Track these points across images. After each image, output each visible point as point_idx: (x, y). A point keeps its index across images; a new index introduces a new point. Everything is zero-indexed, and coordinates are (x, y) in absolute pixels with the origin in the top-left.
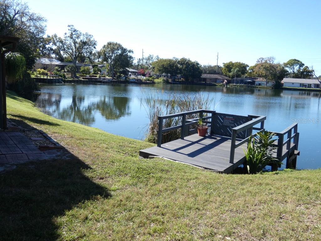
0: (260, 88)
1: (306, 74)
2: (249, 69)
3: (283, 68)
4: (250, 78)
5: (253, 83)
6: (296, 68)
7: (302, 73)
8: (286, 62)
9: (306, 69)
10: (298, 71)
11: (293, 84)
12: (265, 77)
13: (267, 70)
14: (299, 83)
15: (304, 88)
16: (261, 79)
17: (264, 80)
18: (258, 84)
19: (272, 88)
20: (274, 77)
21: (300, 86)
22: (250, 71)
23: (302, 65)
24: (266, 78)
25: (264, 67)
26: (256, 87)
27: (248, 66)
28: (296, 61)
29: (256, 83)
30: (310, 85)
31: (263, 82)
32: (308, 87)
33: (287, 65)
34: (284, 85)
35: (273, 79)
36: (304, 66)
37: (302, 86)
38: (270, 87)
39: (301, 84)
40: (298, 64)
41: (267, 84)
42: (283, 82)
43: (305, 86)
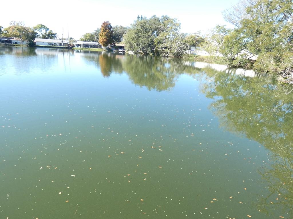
0: (17, 46)
1: (51, 36)
2: (4, 30)
3: (34, 31)
4: (6, 38)
5: (10, 42)
6: (44, 31)
7: (49, 35)
8: (35, 26)
9: (51, 32)
10: (46, 33)
11: (43, 43)
12: (19, 37)
13: (21, 31)
14: (47, 42)
15: (52, 46)
16: (17, 38)
17: (19, 39)
18: (15, 43)
19: (28, 46)
20: (27, 37)
21: (49, 44)
22: (5, 32)
23: (47, 29)
24: (21, 38)
25: (17, 28)
26: (13, 45)
27: (2, 28)
28: (43, 26)
29: (13, 42)
30: (55, 44)
31: (19, 41)
32: (55, 45)
33: (36, 28)
34: (37, 43)
35: (27, 39)
36: (49, 30)
37: (51, 44)
38: (26, 45)
39: (49, 43)
40: (44, 28)
41: (23, 43)
42: (35, 41)
43: (53, 44)
